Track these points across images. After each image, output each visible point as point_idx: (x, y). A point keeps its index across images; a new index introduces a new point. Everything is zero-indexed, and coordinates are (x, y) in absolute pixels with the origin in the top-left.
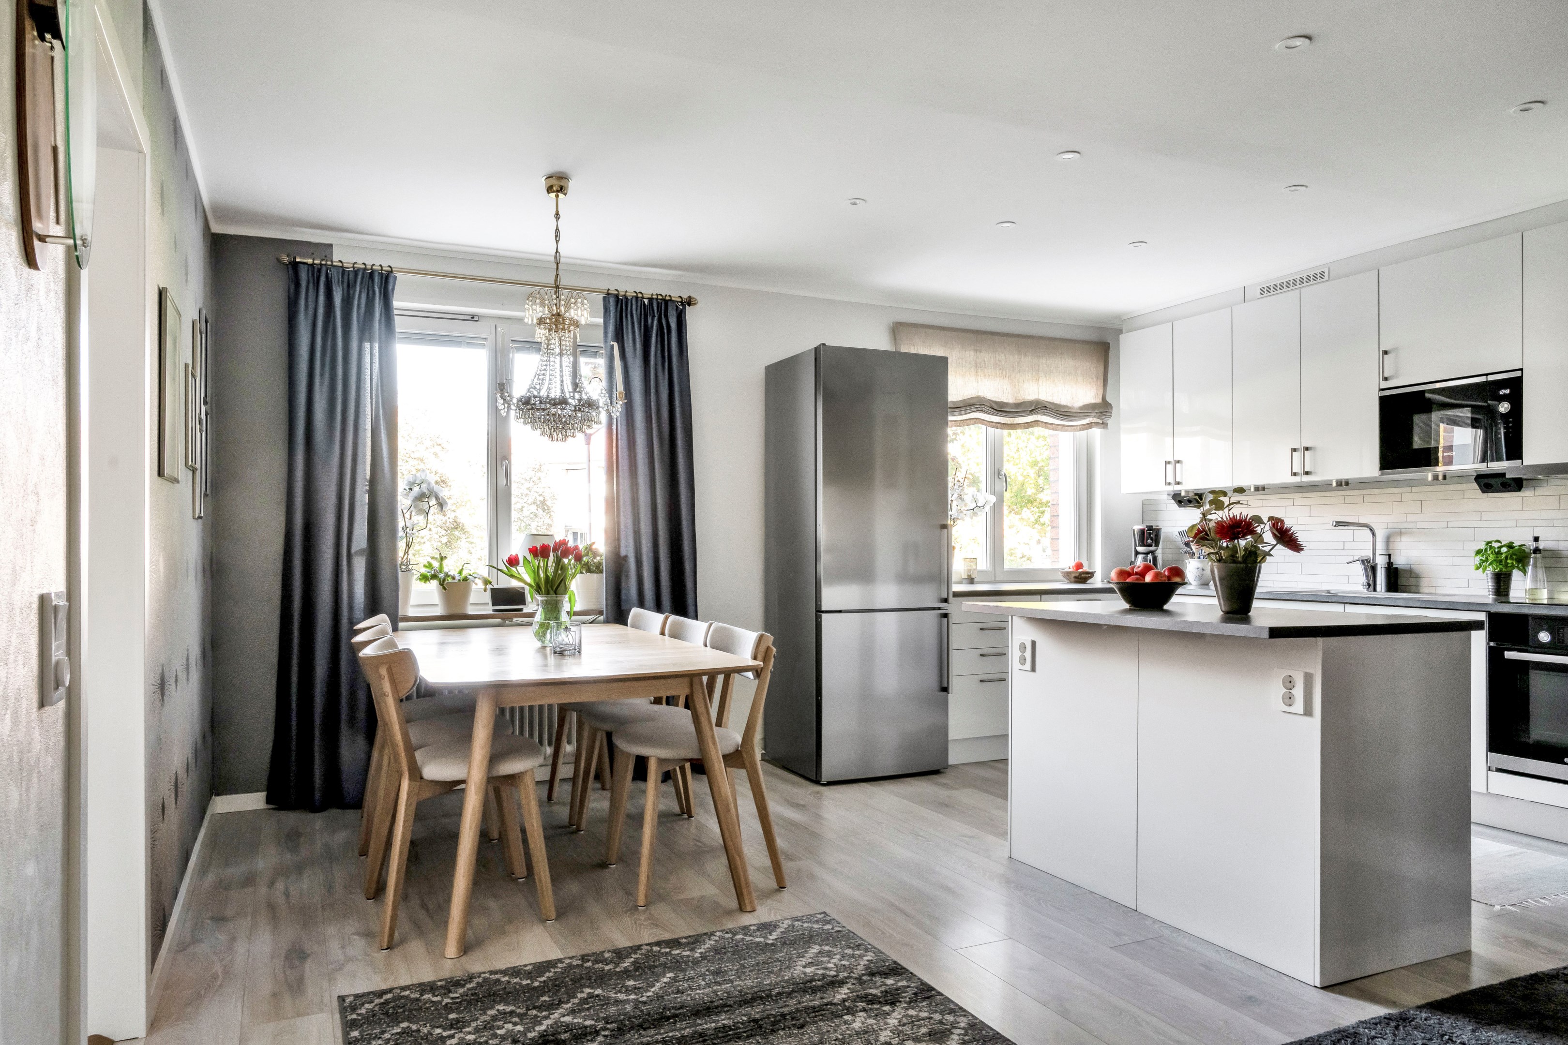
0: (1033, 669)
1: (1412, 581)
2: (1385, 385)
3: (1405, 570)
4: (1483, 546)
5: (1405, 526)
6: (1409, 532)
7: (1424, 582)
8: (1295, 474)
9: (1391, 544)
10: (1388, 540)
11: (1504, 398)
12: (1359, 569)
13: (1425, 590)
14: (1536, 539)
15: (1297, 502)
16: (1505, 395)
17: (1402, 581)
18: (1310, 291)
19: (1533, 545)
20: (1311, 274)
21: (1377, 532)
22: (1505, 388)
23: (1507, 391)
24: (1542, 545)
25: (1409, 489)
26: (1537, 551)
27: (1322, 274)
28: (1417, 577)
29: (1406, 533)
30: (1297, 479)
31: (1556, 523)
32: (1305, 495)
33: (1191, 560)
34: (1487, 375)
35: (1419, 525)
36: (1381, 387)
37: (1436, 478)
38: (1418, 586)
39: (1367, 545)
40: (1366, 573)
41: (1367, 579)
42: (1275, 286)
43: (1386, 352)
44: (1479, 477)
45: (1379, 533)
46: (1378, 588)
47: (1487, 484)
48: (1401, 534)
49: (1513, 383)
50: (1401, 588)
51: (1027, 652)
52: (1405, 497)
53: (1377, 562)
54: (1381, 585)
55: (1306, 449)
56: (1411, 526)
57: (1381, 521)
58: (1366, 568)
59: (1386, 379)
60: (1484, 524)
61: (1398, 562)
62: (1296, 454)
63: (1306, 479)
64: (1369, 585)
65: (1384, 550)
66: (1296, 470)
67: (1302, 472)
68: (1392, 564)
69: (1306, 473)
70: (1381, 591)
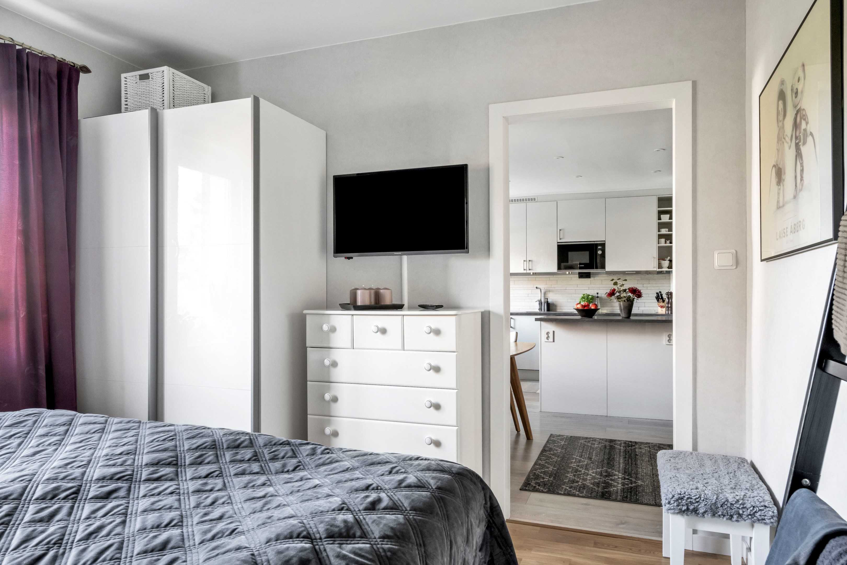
0: (554, 341)
1: (554, 308)
2: (559, 241)
3: (551, 304)
4: (582, 296)
5: (551, 289)
6: (553, 291)
7: (558, 308)
8: (524, 270)
9: (546, 295)
10: (545, 294)
11: (600, 249)
12: (538, 303)
13: (559, 310)
14: (598, 293)
16: (600, 248)
17: (551, 308)
18: (530, 204)
19: (597, 295)
20: (530, 198)
21: (542, 290)
22: (600, 246)
24: (599, 295)
26: (598, 297)
27: (535, 199)
28: (556, 306)
29: (551, 291)
30: (525, 272)
31: (600, 289)
34: (595, 241)
35: (556, 288)
37: (569, 273)
38: (556, 309)
39: (538, 296)
40: (540, 305)
41: (540, 307)
42: (515, 200)
43: (560, 230)
44: (579, 273)
45: (542, 291)
46: (543, 310)
47: (582, 276)
48: (549, 291)
49: (603, 245)
50: (550, 310)
51: (551, 335)
52: (551, 279)
53: (543, 301)
54: (544, 309)
55: (529, 261)
56: (553, 289)
57: (543, 286)
58: (540, 303)
59: (560, 239)
60: (578, 288)
61: (550, 301)
62: (525, 262)
63: (528, 271)
64: (540, 309)
65: (545, 297)
66: (525, 268)
67: (528, 269)
68: (547, 302)
69: (529, 270)
70: (545, 311)
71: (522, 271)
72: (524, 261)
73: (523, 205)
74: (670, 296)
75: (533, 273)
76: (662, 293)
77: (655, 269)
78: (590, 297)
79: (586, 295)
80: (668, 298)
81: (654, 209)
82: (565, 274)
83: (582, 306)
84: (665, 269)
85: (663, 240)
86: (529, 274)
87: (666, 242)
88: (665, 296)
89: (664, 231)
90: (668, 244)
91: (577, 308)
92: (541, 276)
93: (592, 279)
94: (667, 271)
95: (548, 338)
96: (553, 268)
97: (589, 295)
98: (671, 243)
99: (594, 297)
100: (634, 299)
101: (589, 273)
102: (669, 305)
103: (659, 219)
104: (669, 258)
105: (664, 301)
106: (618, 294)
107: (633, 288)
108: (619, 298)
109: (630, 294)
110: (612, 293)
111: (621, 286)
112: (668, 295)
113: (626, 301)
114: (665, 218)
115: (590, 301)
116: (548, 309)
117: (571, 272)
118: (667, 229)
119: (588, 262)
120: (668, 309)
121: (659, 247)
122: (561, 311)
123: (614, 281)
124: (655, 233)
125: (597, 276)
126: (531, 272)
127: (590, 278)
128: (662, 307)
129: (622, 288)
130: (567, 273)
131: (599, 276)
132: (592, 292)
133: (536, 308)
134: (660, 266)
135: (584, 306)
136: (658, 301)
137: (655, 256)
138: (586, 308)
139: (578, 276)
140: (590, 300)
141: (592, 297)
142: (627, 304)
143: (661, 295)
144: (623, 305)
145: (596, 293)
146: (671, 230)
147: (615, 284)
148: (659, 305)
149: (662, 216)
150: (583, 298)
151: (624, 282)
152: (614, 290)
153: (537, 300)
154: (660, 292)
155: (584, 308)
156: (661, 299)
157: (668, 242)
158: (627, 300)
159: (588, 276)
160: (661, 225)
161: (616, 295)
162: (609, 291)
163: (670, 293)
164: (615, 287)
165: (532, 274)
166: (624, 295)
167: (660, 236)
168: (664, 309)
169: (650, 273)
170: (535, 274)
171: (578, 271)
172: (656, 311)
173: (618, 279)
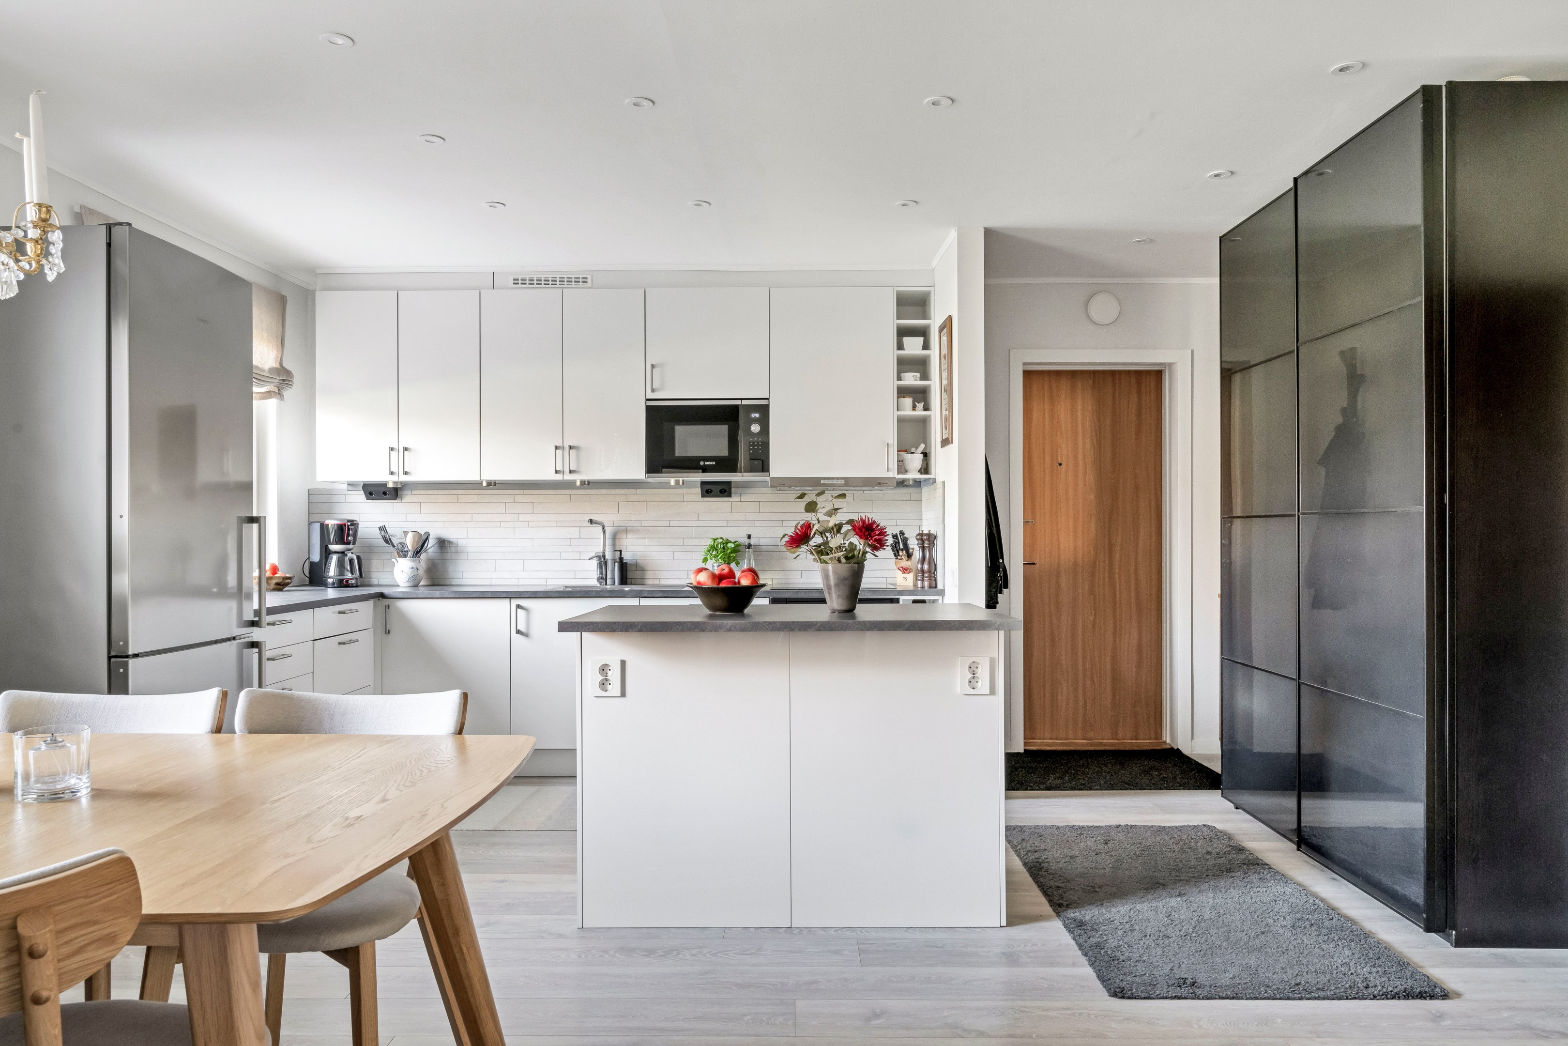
0: (623, 694)
1: (638, 574)
2: (650, 396)
3: (631, 565)
4: (711, 542)
5: (631, 524)
6: (635, 531)
7: (649, 575)
8: (557, 472)
9: (617, 541)
10: (615, 537)
11: (755, 420)
12: (594, 563)
13: (650, 582)
14: (749, 537)
15: (518, 499)
16: (755, 418)
17: (632, 574)
18: (571, 293)
19: (747, 541)
20: (573, 276)
21: (606, 529)
22: (756, 413)
23: (757, 415)
24: (753, 541)
25: (634, 491)
26: (749, 546)
27: (585, 280)
28: (643, 570)
29: (631, 531)
30: (559, 477)
31: (757, 523)
32: (527, 491)
33: (400, 560)
34: (741, 399)
35: (644, 524)
36: (648, 397)
37: (677, 483)
38: (643, 578)
39: (596, 542)
40: (601, 568)
41: (601, 573)
42: (531, 280)
43: (653, 366)
44: (703, 483)
45: (608, 531)
46: (609, 581)
47: (708, 490)
48: (627, 531)
49: (764, 410)
50: (629, 581)
51: (614, 675)
52: (631, 498)
53: (608, 556)
54: (613, 579)
55: (571, 447)
56: (636, 524)
57: (610, 518)
58: (600, 564)
59: (653, 391)
60: (700, 523)
61: (627, 557)
62: (559, 452)
63: (568, 477)
64: (603, 579)
65: (614, 545)
66: (559, 468)
67: (567, 470)
68: (621, 559)
69: (571, 472)
70: (614, 584)
71: (553, 477)
72: (557, 448)
73: (552, 294)
74: (926, 542)
75: (583, 483)
76: (906, 536)
77: (890, 475)
78: (731, 545)
79: (720, 541)
80: (923, 548)
81: (890, 322)
82: (666, 485)
83: (714, 576)
84: (913, 475)
85: (908, 401)
86: (570, 485)
87: (914, 408)
88: (913, 544)
89: (911, 379)
90: (920, 412)
91: (699, 583)
92: (604, 491)
93: (734, 499)
94: (915, 481)
95: (604, 684)
96: (636, 469)
97: (728, 542)
98: (926, 408)
99: (739, 545)
100: (865, 553)
101: (729, 483)
102: (926, 567)
103: (900, 347)
104: (922, 446)
105: (909, 556)
106: (817, 540)
107: (863, 522)
108: (822, 551)
109: (855, 540)
110: (801, 538)
111: (830, 514)
112: (922, 540)
113: (843, 560)
114: (913, 346)
115: (729, 557)
116: (624, 580)
117: (681, 480)
118: (918, 375)
119: (725, 453)
120: (923, 576)
121: (901, 421)
122: (656, 582)
123: (807, 499)
124: (892, 385)
125: (747, 491)
126: (577, 478)
127: (730, 496)
128: (905, 570)
129: (832, 522)
130: (672, 482)
131: (753, 490)
132: (736, 534)
133: (590, 577)
134: (902, 467)
135: (720, 578)
136: (896, 555)
137: (891, 442)
138: (723, 585)
139: (699, 490)
140: (731, 552)
141: (736, 546)
142: (844, 568)
143: (905, 541)
144: (835, 572)
145: (744, 534)
146: (925, 376)
147: (811, 507)
148: (899, 566)
149: (906, 340)
150: (713, 548)
151: (838, 503)
152: (808, 527)
153: (593, 554)
154: (902, 533)
155: (720, 581)
156: (902, 550)
157: (920, 406)
158: (846, 558)
159: (725, 490)
160: (904, 364)
161: (812, 543)
162: (793, 529)
163: (926, 535)
164: (811, 517)
165: (578, 484)
166: (835, 541)
167: (902, 392)
168: (910, 577)
169: (879, 484)
170: (587, 484)
171: (698, 477)
172: (890, 581)
173: (818, 495)
